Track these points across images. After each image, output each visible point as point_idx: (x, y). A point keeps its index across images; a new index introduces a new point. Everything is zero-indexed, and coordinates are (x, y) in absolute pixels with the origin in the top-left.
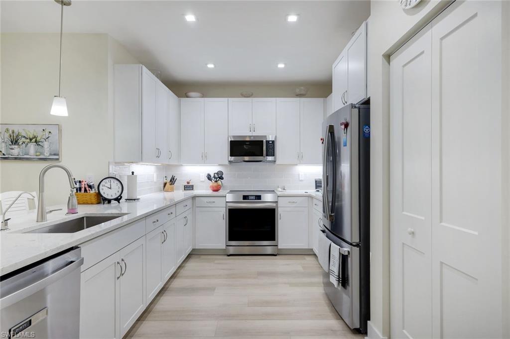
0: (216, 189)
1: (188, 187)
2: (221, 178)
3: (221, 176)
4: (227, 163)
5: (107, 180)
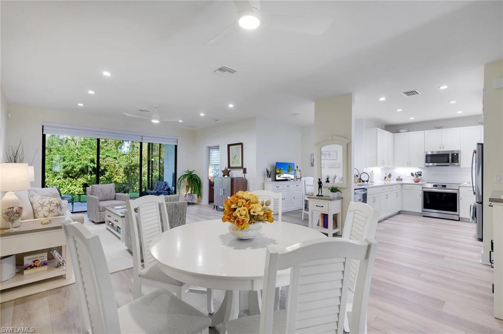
0: (417, 181)
1: (399, 179)
3: (420, 174)
4: (423, 166)
5: (363, 174)
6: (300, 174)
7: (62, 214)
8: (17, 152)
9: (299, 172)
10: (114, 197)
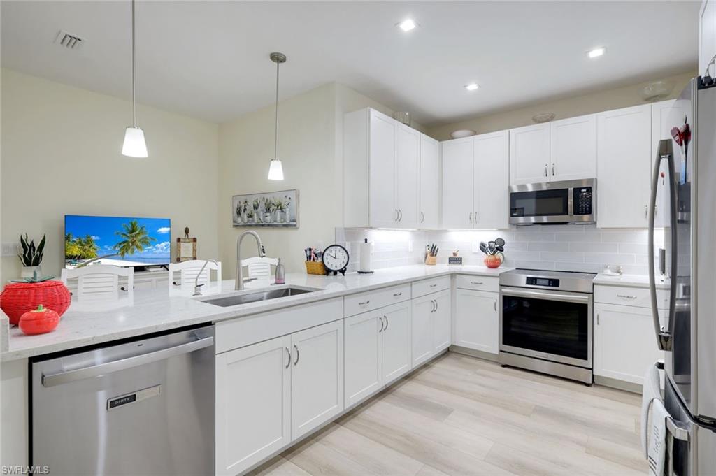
0: (493, 265)
1: (455, 260)
2: (500, 249)
3: (501, 247)
4: (506, 226)
5: (331, 249)
6: (195, 252)
9: (190, 244)
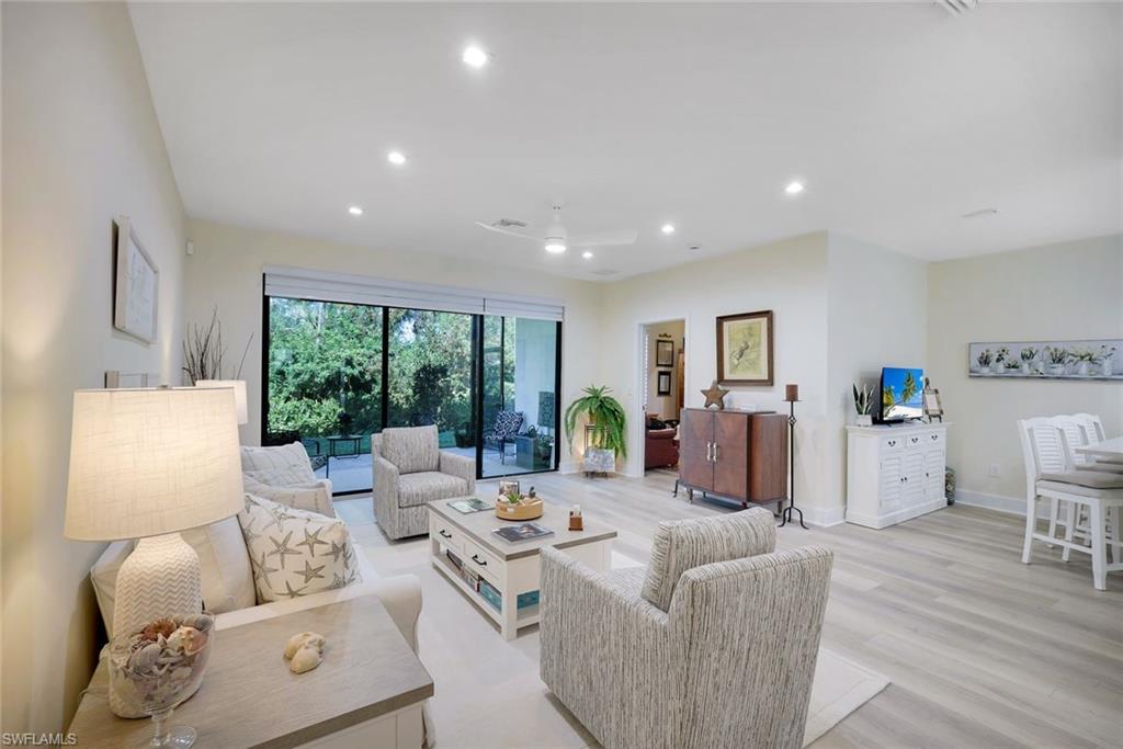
6: (939, 403)
7: (348, 577)
8: (207, 340)
9: (934, 396)
10: (435, 463)
